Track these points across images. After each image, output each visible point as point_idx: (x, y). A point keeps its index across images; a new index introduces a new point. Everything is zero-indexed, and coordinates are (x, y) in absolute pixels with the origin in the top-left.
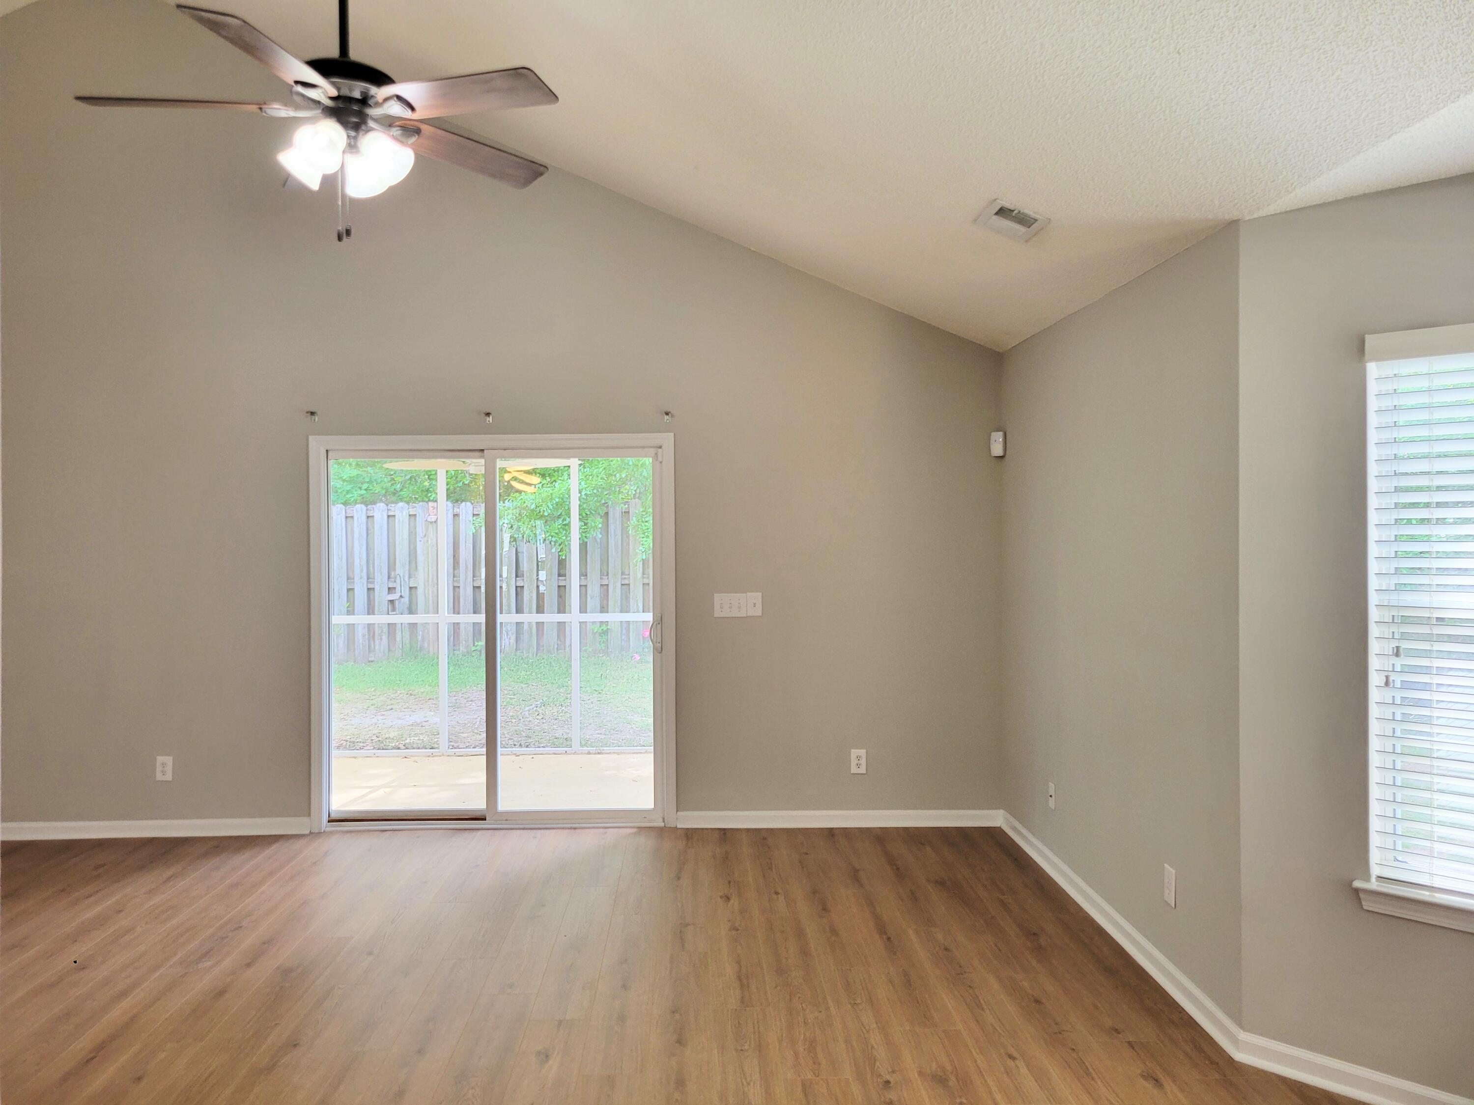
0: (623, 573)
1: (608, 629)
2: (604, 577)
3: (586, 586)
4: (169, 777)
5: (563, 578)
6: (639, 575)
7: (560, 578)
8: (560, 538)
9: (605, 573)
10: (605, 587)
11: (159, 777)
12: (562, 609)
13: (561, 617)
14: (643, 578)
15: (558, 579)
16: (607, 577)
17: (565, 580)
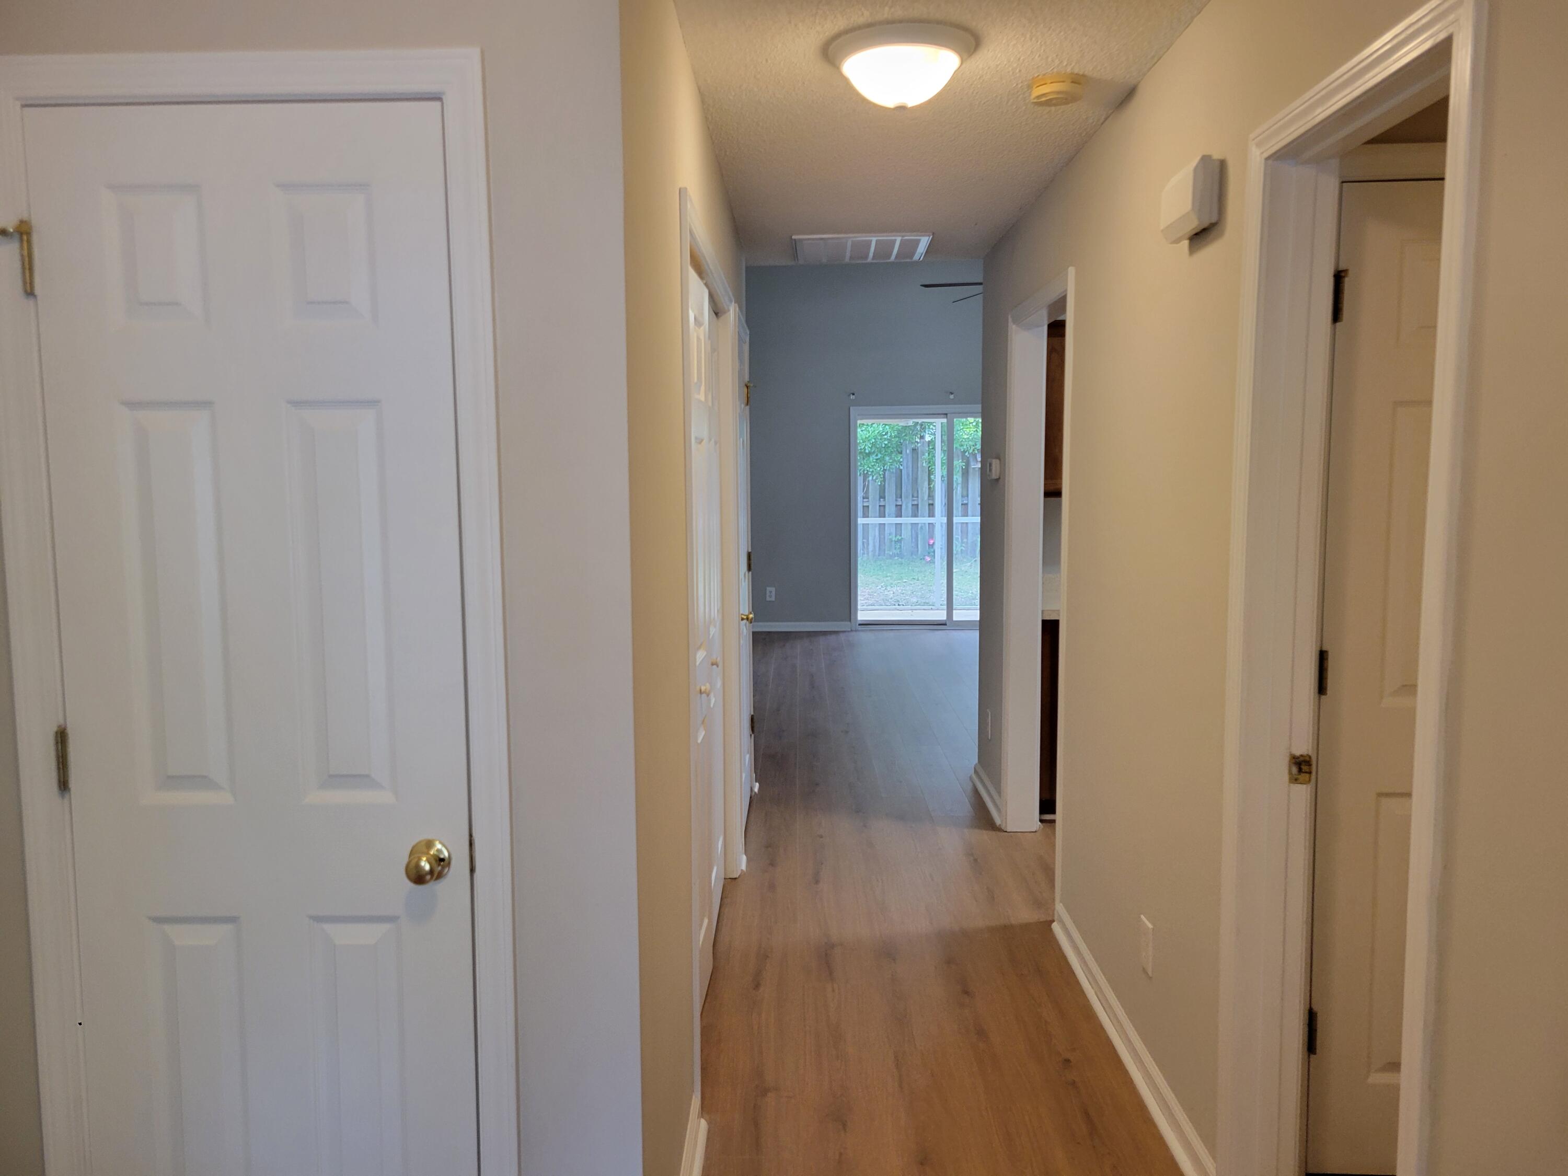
0: (913, 496)
1: (902, 538)
2: (898, 499)
3: (884, 506)
4: (773, 599)
5: (867, 500)
6: (926, 497)
7: (864, 500)
8: (875, 469)
9: (899, 496)
10: (899, 507)
11: (768, 599)
12: (931, 514)
13: (931, 520)
14: (929, 499)
15: (863, 501)
16: (900, 499)
17: (868, 501)
